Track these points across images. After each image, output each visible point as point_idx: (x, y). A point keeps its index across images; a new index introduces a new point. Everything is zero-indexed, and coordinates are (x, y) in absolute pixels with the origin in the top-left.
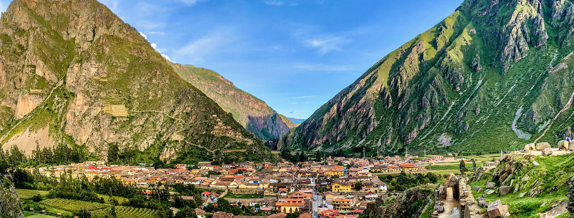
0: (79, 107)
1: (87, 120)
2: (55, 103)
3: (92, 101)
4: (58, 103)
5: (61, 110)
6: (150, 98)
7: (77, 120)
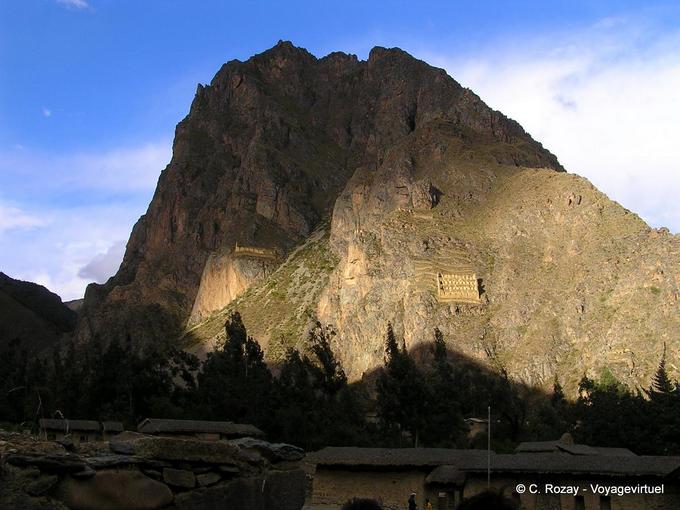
0: (353, 282)
1: (370, 315)
2: (297, 280)
3: (389, 264)
4: (304, 280)
5: (308, 297)
6: (548, 259)
7: (344, 316)
